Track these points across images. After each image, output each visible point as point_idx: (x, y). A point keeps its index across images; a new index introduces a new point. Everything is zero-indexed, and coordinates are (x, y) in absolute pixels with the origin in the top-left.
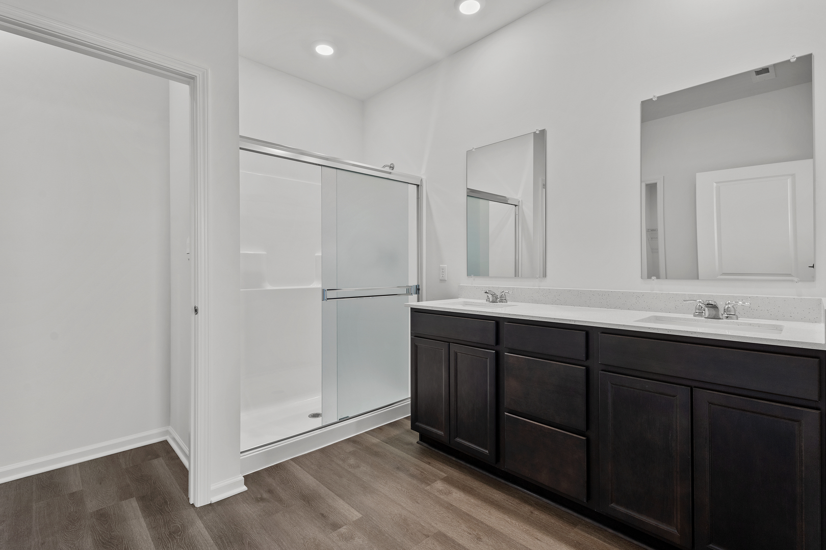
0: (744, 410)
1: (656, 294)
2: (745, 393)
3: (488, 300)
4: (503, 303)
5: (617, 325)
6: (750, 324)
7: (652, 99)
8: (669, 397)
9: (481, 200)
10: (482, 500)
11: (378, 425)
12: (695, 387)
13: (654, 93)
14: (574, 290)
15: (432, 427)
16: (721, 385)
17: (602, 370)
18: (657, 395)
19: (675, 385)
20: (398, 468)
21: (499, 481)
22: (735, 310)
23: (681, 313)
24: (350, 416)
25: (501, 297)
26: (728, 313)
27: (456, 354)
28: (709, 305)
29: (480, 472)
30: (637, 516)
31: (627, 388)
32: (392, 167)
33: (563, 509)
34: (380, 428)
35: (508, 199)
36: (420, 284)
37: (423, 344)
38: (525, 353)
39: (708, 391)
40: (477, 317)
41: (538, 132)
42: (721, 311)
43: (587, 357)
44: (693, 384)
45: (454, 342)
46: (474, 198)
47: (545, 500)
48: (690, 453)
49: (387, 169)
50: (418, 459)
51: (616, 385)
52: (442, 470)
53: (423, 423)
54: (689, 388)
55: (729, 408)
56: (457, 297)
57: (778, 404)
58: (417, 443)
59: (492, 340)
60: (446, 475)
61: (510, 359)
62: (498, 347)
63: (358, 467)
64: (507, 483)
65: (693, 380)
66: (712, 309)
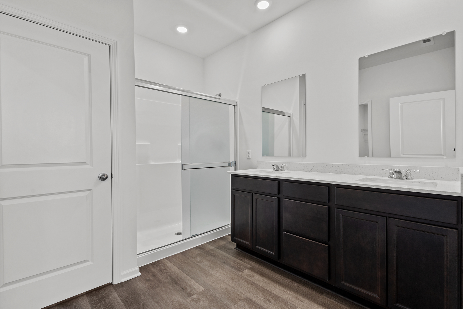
0: (415, 230)
1: (367, 165)
2: (416, 220)
3: (274, 169)
4: (282, 171)
5: (346, 183)
6: (419, 182)
7: (365, 56)
8: (374, 223)
9: (270, 114)
10: (271, 280)
11: (213, 239)
12: (388, 217)
13: (366, 53)
14: (321, 164)
15: (243, 240)
16: (403, 216)
17: (337, 208)
18: (367, 221)
19: (377, 216)
20: (224, 263)
21: (280, 269)
22: (411, 174)
23: (381, 176)
24: (198, 234)
25: (281, 167)
26: (407, 176)
27: (256, 199)
28: (397, 172)
29: (269, 265)
30: (356, 288)
31: (351, 218)
32: (220, 96)
33: (315, 285)
34: (214, 241)
35: (285, 113)
36: (236, 161)
37: (238, 194)
38: (294, 199)
39: (396, 219)
40: (267, 179)
41: (301, 75)
42: (403, 175)
43: (329, 201)
44: (387, 215)
45: (255, 192)
46: (266, 113)
47: (305, 280)
48: (386, 253)
49: (217, 97)
50: (236, 258)
51: (345, 216)
52: (248, 264)
53: (238, 238)
54: (385, 218)
55: (407, 228)
56: (257, 168)
57: (434, 226)
58: (235, 249)
59: (276, 192)
60: (251, 266)
61: (286, 202)
62: (279, 196)
63: (202, 262)
64: (284, 270)
65: (388, 213)
66: (398, 174)
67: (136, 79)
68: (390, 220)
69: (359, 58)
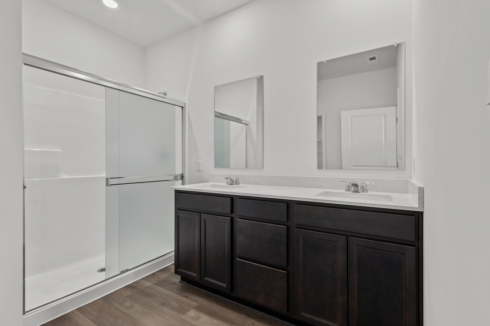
0: (376, 249)
1: (325, 178)
2: (376, 238)
3: (228, 183)
4: (237, 185)
5: (305, 198)
6: (375, 195)
7: (323, 61)
8: (335, 243)
9: (225, 120)
10: (221, 320)
11: (152, 271)
12: (349, 236)
13: (324, 58)
14: (279, 176)
15: (189, 271)
16: (363, 234)
17: (296, 228)
18: (327, 242)
19: (338, 235)
20: (163, 304)
21: (233, 303)
22: (367, 187)
23: (338, 189)
24: (130, 268)
25: (236, 181)
26: (363, 189)
27: (205, 220)
28: (354, 185)
29: (220, 298)
30: (317, 319)
31: (310, 239)
32: (166, 95)
33: (273, 318)
34: (153, 274)
35: (242, 120)
36: (184, 173)
37: (182, 215)
38: (249, 218)
39: (356, 238)
40: (219, 195)
41: (258, 77)
42: (360, 188)
43: (288, 220)
44: (348, 234)
45: (204, 212)
46: (219, 118)
47: (262, 313)
48: (346, 277)
49: (162, 95)
50: (179, 295)
51: (305, 237)
52: (195, 301)
53: (183, 269)
54: (346, 237)
55: (367, 247)
56: (208, 182)
57: (393, 244)
58: (179, 282)
59: (228, 211)
60: (197, 304)
61: (240, 223)
62: (232, 215)
63: (132, 307)
64: (238, 304)
65: (348, 232)
66: (355, 187)
67: (23, 54)
68: (351, 239)
69: (318, 63)
